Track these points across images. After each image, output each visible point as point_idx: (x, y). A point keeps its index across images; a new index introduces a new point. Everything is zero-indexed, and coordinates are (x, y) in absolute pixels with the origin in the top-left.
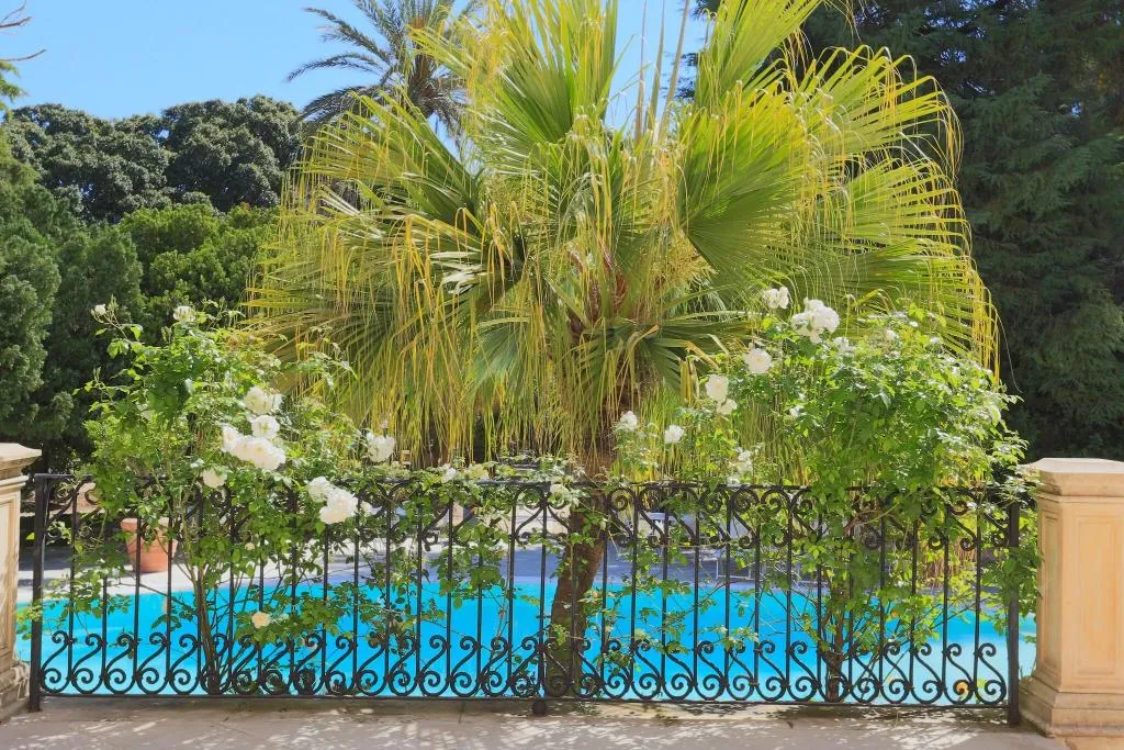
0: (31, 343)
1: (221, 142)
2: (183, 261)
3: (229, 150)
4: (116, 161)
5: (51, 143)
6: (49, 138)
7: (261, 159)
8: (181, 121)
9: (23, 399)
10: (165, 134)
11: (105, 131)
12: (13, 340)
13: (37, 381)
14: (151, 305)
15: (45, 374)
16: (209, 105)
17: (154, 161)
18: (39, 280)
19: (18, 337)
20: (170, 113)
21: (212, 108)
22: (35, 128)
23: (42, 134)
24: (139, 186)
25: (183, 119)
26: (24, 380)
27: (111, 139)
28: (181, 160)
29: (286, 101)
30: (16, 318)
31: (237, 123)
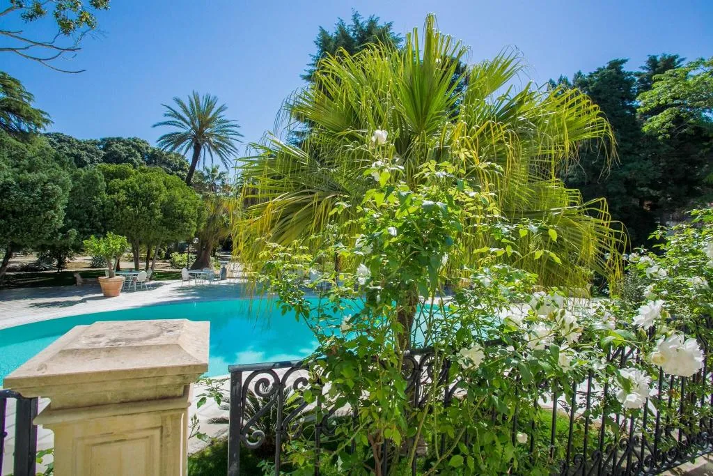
0: (59, 209)
1: (123, 150)
2: (122, 183)
3: (125, 153)
4: (85, 153)
5: (59, 145)
6: (58, 144)
7: (136, 157)
8: (107, 143)
9: (55, 231)
10: (102, 146)
11: (80, 143)
12: (51, 208)
13: (61, 224)
14: (109, 198)
15: (65, 221)
16: (118, 139)
17: (98, 154)
18: (63, 186)
19: (53, 207)
20: (104, 140)
21: (119, 140)
22: (53, 140)
23: (56, 142)
24: (92, 162)
25: (109, 142)
26: (55, 224)
27: (83, 146)
28: (108, 155)
29: (144, 140)
30: (52, 200)
31: (128, 145)
